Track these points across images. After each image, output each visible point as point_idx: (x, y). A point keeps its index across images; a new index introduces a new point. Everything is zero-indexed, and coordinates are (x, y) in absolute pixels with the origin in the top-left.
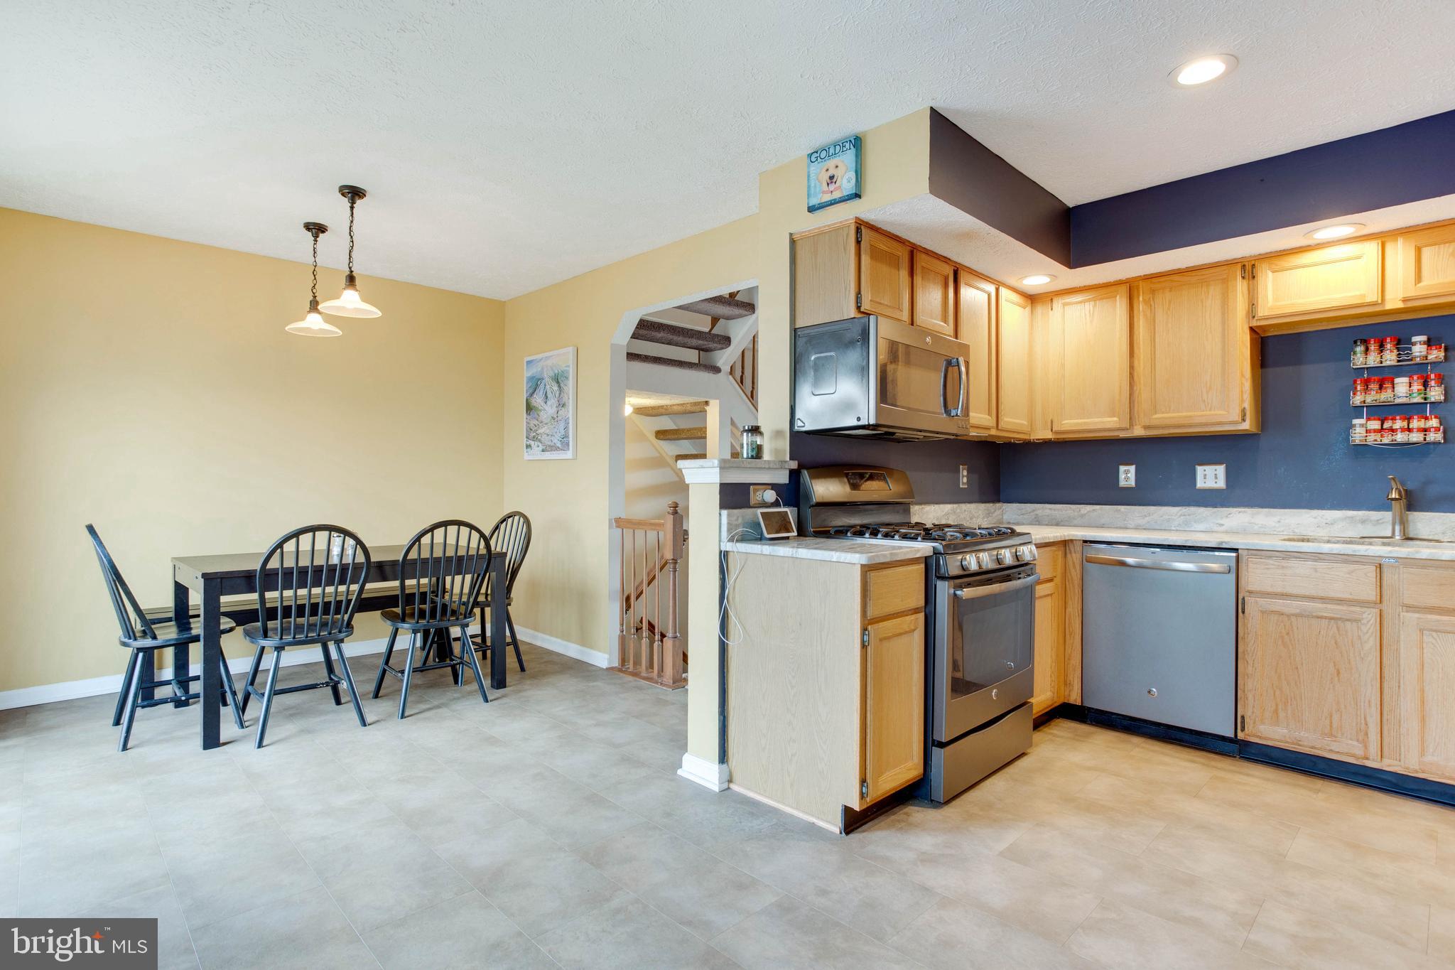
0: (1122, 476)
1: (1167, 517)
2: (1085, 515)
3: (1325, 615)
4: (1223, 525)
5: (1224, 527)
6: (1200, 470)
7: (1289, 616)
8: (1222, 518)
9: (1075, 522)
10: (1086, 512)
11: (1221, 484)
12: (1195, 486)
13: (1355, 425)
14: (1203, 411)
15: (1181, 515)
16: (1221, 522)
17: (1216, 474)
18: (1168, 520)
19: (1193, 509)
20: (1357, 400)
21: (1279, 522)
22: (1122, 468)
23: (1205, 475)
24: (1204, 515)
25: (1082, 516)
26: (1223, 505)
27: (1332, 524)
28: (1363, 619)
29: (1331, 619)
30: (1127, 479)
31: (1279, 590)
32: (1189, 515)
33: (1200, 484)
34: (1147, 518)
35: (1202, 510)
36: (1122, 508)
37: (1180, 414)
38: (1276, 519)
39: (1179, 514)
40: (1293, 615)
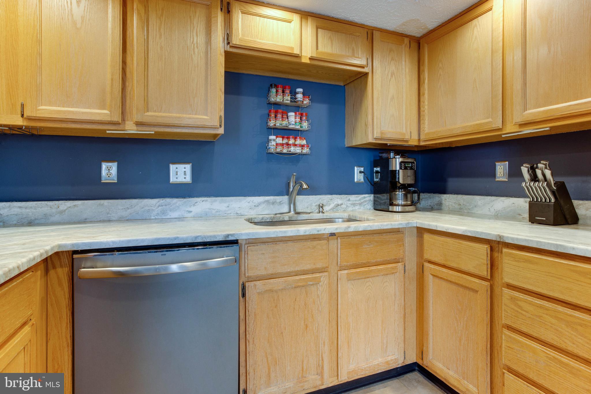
0: (104, 172)
1: (147, 208)
2: (65, 211)
3: (300, 284)
4: (191, 212)
5: (192, 213)
6: (173, 167)
7: (276, 291)
8: (190, 206)
9: (53, 219)
10: (66, 208)
11: (188, 179)
12: (170, 182)
13: (271, 140)
14: (190, 114)
15: (159, 206)
16: (190, 209)
17: (185, 172)
18: (148, 211)
19: (168, 200)
20: (272, 123)
21: (228, 207)
22: (104, 166)
23: (177, 172)
24: (177, 204)
25: (62, 212)
26: (191, 196)
27: (258, 206)
28: (320, 282)
29: (303, 286)
30: (109, 174)
31: (270, 271)
32: (166, 205)
33: (173, 179)
34: (129, 210)
35: (175, 200)
36: (106, 202)
37: (170, 114)
38: (226, 205)
39: (157, 205)
40: (279, 290)
